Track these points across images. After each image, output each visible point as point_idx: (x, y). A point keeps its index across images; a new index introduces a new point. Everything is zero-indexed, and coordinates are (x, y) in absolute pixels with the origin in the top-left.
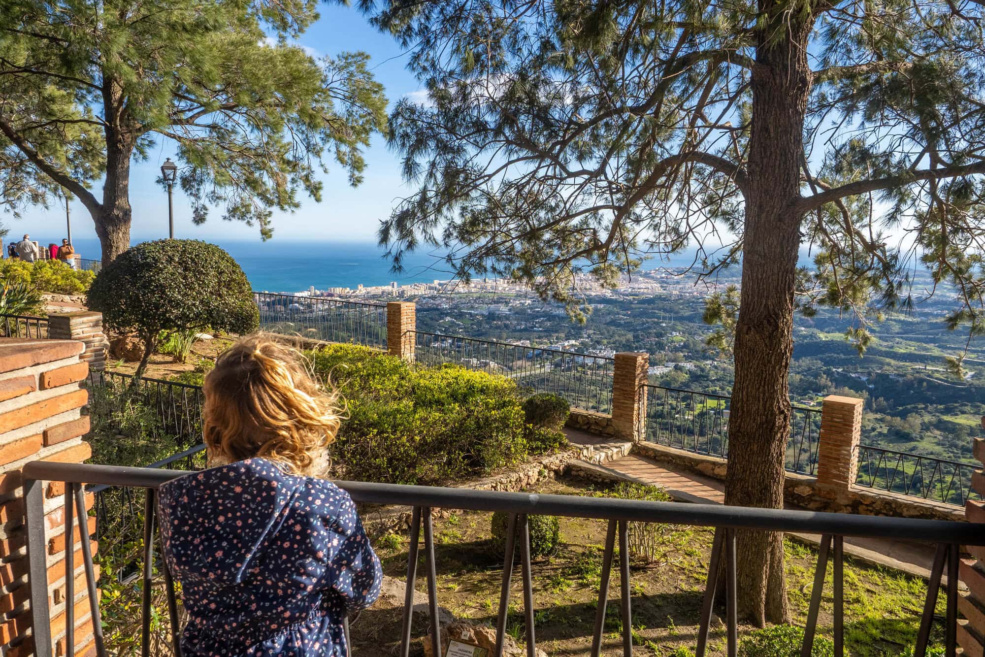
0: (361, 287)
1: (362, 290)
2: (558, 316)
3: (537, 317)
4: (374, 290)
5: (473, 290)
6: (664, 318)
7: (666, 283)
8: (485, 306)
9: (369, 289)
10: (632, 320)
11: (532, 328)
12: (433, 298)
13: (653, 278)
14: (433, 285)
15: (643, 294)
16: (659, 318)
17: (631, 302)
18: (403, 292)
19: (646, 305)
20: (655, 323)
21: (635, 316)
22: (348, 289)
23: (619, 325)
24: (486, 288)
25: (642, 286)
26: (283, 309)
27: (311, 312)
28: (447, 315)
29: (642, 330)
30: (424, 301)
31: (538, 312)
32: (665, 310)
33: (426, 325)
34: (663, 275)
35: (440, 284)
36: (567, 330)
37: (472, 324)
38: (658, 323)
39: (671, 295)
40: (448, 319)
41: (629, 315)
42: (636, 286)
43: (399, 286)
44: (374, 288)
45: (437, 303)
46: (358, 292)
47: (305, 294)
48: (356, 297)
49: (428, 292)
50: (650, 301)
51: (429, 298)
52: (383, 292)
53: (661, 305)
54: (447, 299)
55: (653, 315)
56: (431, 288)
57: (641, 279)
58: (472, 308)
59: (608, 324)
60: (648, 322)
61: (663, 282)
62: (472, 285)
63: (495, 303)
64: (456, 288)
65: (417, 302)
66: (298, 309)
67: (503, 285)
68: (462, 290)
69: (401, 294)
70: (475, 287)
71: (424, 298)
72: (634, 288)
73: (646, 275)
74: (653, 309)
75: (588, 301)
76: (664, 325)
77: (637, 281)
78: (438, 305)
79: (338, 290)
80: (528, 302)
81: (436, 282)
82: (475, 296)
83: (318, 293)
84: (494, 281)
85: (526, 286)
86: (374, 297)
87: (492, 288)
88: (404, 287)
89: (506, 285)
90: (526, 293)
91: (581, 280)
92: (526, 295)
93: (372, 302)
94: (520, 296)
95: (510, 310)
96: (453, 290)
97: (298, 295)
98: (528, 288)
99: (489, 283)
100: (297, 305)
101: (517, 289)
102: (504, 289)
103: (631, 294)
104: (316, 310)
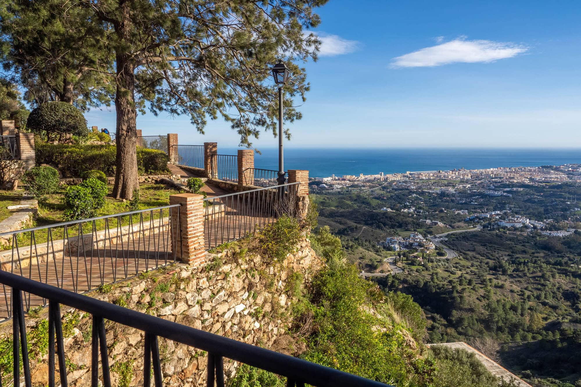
0: (362, 175)
1: (362, 177)
2: (489, 195)
3: (474, 196)
4: (369, 177)
5: (432, 178)
6: (569, 198)
7: (572, 174)
8: (439, 188)
9: (367, 176)
10: (544, 199)
11: (470, 202)
12: (405, 182)
13: (562, 171)
14: (406, 175)
15: (554, 181)
16: (565, 198)
17: (543, 187)
18: (387, 178)
19: (556, 190)
20: (562, 201)
21: (546, 197)
22: (354, 176)
23: (534, 202)
24: (440, 176)
25: (553, 176)
26: (316, 187)
27: (333, 189)
28: (414, 193)
29: (551, 206)
30: (400, 184)
31: (475, 192)
32: (569, 193)
33: (400, 198)
34: (570, 169)
35: (410, 174)
36: (495, 205)
37: (430, 199)
38: (564, 202)
39: (576, 183)
40: (414, 195)
41: (542, 196)
42: (549, 176)
43: (385, 175)
44: (369, 176)
45: (408, 185)
46: (360, 178)
47: (329, 179)
48: (358, 181)
49: (403, 178)
50: (558, 187)
51: (403, 182)
52: (375, 178)
53: (567, 190)
54: (415, 183)
55: (561, 196)
56: (404, 176)
57: (552, 171)
58: (430, 188)
59: (526, 201)
60: (556, 201)
61: (569, 174)
62: (432, 175)
63: (446, 186)
64: (420, 176)
65: (395, 185)
66: (325, 188)
67: (451, 175)
68: (424, 178)
69: (386, 180)
70: (433, 176)
71: (400, 182)
72: (546, 178)
73: (557, 169)
74: (561, 192)
75: (511, 186)
76: (569, 203)
77: (549, 173)
78: (408, 187)
79: (348, 177)
80: (469, 186)
81: (408, 173)
82: (432, 181)
83: (337, 178)
84: (446, 172)
85: (468, 176)
86: (369, 181)
87: (444, 176)
88: (388, 176)
89: (453, 175)
90: (467, 180)
91: (507, 172)
92: (467, 182)
93: (368, 184)
94: (463, 182)
95: (456, 191)
96: (419, 178)
97: (325, 179)
98: (469, 177)
99: (443, 173)
100: (325, 185)
101: (462, 177)
102: (452, 177)
103: (544, 182)
104: (335, 188)
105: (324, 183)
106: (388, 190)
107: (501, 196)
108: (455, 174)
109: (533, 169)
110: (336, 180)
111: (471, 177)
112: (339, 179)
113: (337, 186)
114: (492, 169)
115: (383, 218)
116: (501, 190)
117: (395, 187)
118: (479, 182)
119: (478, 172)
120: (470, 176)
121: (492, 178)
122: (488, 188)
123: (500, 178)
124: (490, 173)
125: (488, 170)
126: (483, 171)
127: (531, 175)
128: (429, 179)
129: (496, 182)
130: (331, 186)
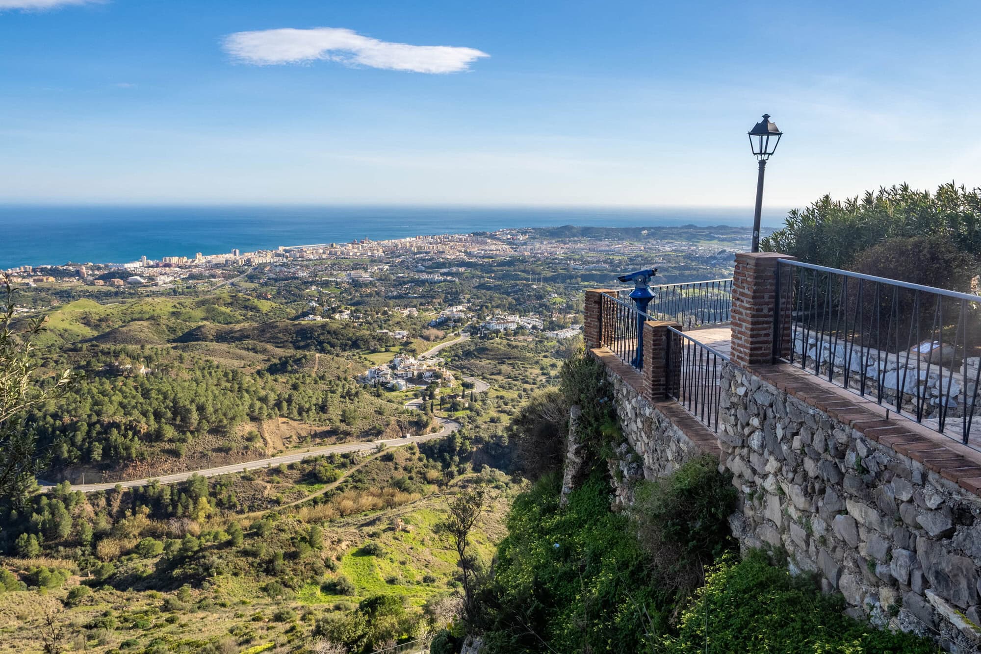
0: (199, 256)
1: (201, 259)
3: (405, 283)
4: (215, 258)
5: (324, 256)
6: (532, 280)
7: (514, 244)
8: (344, 273)
9: (209, 258)
10: (499, 283)
11: (406, 294)
12: (283, 265)
13: (500, 240)
14: (278, 252)
15: (496, 255)
16: (527, 280)
17: (491, 265)
18: (249, 260)
19: (506, 268)
20: (525, 285)
21: (499, 279)
22: (185, 259)
23: (489, 288)
24: (335, 254)
25: (493, 247)
26: (121, 282)
27: (156, 285)
28: (312, 283)
29: (514, 292)
30: (278, 269)
31: (402, 277)
32: (529, 272)
33: (294, 295)
34: (509, 237)
35: (286, 251)
36: (443, 296)
37: (341, 293)
38: (528, 286)
39: (525, 256)
40: (314, 288)
41: (494, 278)
42: (487, 248)
43: (242, 253)
44: (214, 256)
45: (293, 270)
46: (197, 261)
47: (137, 264)
48: (197, 266)
49: (276, 259)
50: (508, 263)
51: (282, 266)
52: (227, 261)
53: (522, 268)
54: (302, 266)
55: (517, 277)
56: (278, 255)
57: (489, 240)
58: (331, 275)
59: (478, 287)
60: (518, 285)
61: (510, 243)
62: (321, 251)
63: (353, 269)
64: (305, 254)
65: (270, 271)
66: (140, 283)
67: (353, 250)
68: (312, 257)
69: (248, 262)
70: (324, 253)
71: (276, 266)
72: (485, 251)
73: (493, 237)
74: (515, 271)
75: (447, 265)
76: (535, 287)
77: (486, 243)
78: (294, 273)
79: (175, 260)
80: (386, 267)
81: (281, 248)
82: (329, 262)
83: (151, 263)
84: (342, 246)
85: (378, 251)
86: (217, 266)
87: (342, 253)
88: (248, 255)
89: (356, 250)
90: (379, 258)
91: (431, 243)
92: (380, 261)
93: (219, 272)
94: (375, 261)
95: (372, 276)
96: (302, 257)
97: (130, 266)
98: (381, 253)
99: (338, 248)
100: (138, 278)
101: (370, 254)
102: (355, 254)
103: (484, 257)
104: (160, 283)
105: (136, 275)
106: (261, 281)
107: (445, 281)
108: (358, 248)
109: (464, 237)
110: (152, 267)
111: (384, 252)
112: (157, 266)
113: (162, 277)
114: (408, 239)
115: (323, 334)
116: (437, 272)
117: (272, 275)
118: (398, 260)
119: (390, 244)
120: (381, 250)
121: (415, 254)
122: (415, 269)
123: (427, 253)
124: (408, 245)
125: (403, 240)
126: (396, 241)
127: (464, 246)
128: (320, 259)
129: (424, 260)
130: (153, 280)
